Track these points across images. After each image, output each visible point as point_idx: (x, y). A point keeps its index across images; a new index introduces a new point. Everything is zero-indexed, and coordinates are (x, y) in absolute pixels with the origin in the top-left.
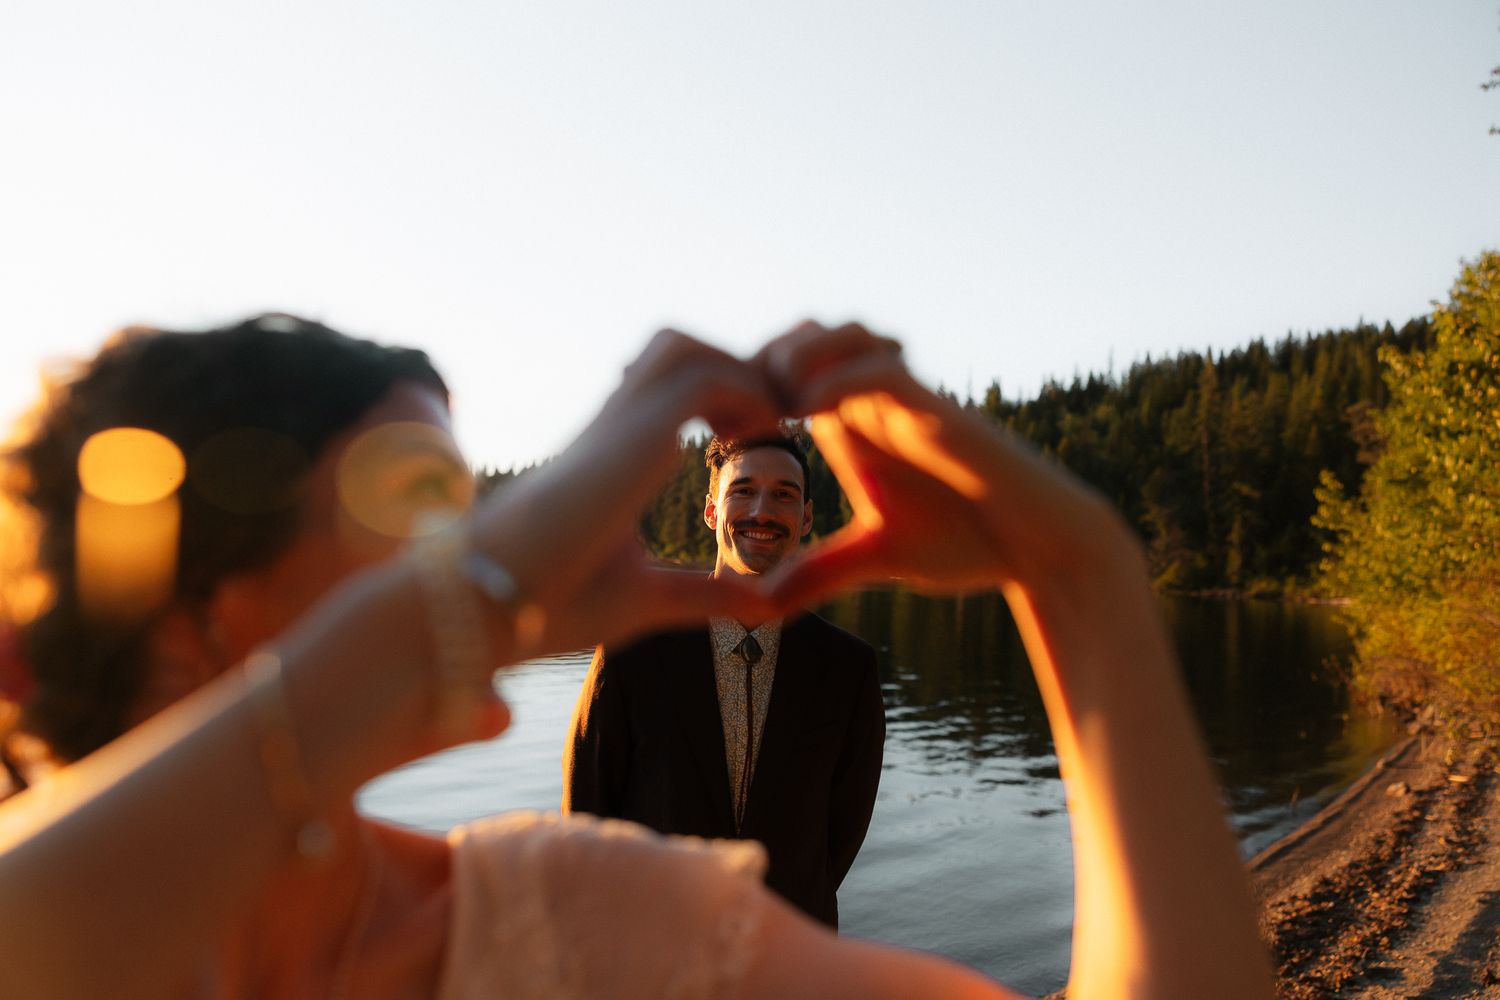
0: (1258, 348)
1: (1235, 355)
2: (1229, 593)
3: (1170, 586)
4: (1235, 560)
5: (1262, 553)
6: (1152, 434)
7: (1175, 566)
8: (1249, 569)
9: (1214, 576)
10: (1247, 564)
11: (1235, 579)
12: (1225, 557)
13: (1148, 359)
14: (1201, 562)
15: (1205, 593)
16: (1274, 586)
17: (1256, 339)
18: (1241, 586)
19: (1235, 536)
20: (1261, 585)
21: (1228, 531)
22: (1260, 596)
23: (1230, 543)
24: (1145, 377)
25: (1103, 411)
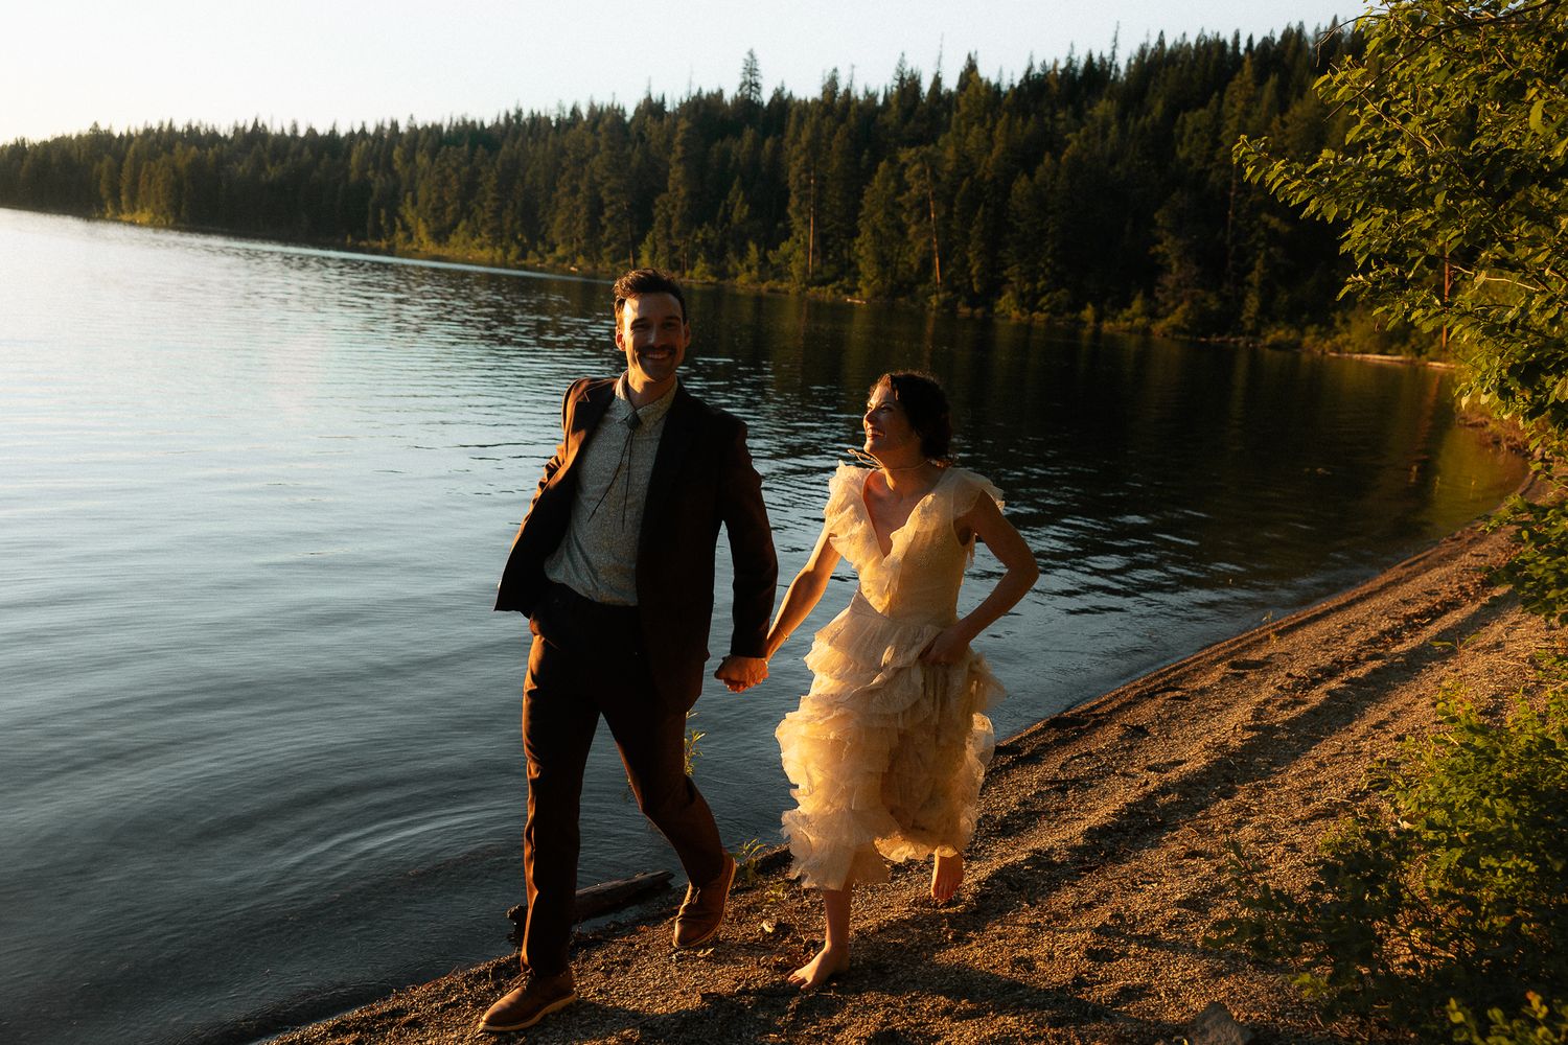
0: (1294, 38)
1: (1267, 42)
2: (1242, 341)
3: (1176, 329)
4: (1252, 303)
5: (1283, 298)
6: (1161, 142)
7: (1185, 306)
8: (1268, 315)
9: (1227, 321)
10: (1264, 309)
11: (1249, 325)
12: (1241, 299)
13: (1161, 42)
14: (1214, 304)
15: (1215, 339)
16: (1293, 335)
17: (1295, 26)
18: (1256, 333)
19: (1254, 277)
20: (1278, 334)
21: (1250, 269)
22: (1275, 346)
23: (1250, 284)
24: (1156, 64)
25: (1103, 108)
